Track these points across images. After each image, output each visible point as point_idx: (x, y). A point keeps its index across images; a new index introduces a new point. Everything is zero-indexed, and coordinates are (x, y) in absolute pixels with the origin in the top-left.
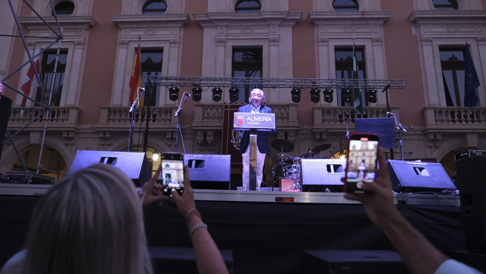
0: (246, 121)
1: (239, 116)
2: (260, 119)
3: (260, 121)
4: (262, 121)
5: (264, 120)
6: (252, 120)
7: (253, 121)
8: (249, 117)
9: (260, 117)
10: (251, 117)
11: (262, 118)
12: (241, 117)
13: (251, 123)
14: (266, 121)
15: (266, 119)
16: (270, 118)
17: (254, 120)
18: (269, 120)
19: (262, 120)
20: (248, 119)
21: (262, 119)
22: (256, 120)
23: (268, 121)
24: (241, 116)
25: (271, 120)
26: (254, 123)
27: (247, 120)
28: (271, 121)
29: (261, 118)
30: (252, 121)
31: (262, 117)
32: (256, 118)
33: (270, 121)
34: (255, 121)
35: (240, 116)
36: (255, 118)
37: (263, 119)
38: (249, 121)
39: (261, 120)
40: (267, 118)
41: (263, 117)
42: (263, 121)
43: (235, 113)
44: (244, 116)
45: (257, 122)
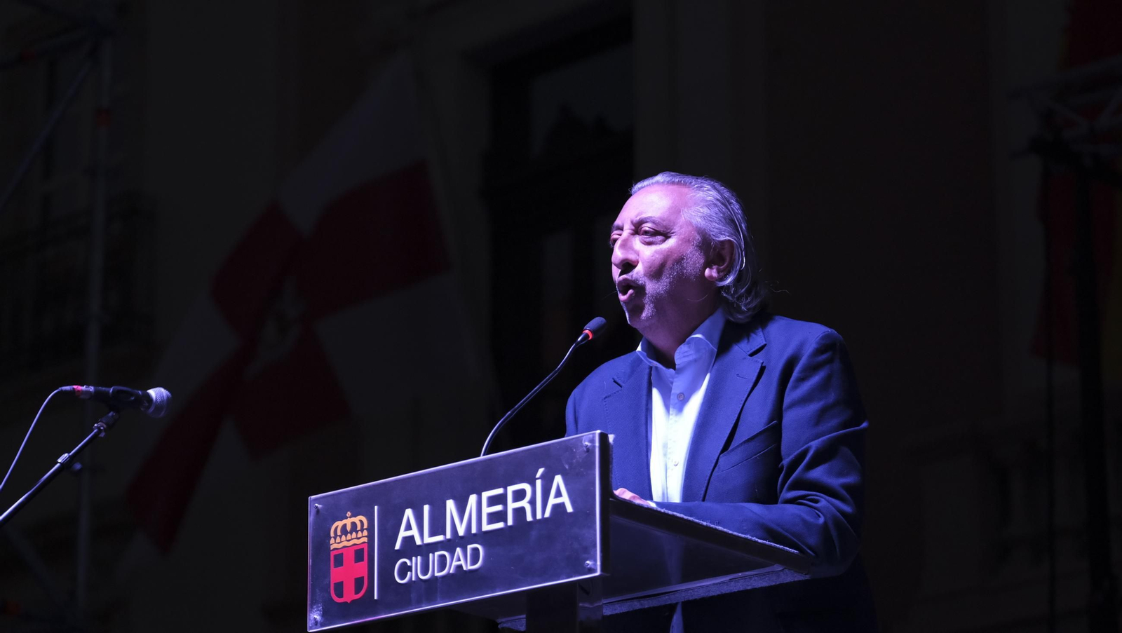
0: (389, 556)
1: (339, 524)
2: (486, 510)
3: (486, 527)
4: (500, 525)
5: (520, 512)
6: (433, 534)
7: (440, 538)
8: (409, 513)
9: (486, 495)
10: (426, 508)
11: (501, 499)
12: (354, 524)
13: (425, 570)
14: (529, 518)
15: (533, 502)
16: (558, 479)
17: (444, 534)
18: (552, 501)
19: (502, 516)
20: (403, 533)
21: (499, 508)
22: (461, 531)
23: (547, 515)
24: (357, 520)
25: (565, 499)
26: (442, 562)
28: (570, 509)
29: (493, 501)
30: (433, 547)
31: (500, 491)
32: (461, 509)
33: (559, 508)
34: (450, 546)
35: (348, 522)
36: (450, 505)
37: (512, 506)
39: (493, 518)
40: (539, 483)
41: (511, 489)
42: (510, 522)
43: (317, 505)
44: (376, 507)
45: (470, 547)
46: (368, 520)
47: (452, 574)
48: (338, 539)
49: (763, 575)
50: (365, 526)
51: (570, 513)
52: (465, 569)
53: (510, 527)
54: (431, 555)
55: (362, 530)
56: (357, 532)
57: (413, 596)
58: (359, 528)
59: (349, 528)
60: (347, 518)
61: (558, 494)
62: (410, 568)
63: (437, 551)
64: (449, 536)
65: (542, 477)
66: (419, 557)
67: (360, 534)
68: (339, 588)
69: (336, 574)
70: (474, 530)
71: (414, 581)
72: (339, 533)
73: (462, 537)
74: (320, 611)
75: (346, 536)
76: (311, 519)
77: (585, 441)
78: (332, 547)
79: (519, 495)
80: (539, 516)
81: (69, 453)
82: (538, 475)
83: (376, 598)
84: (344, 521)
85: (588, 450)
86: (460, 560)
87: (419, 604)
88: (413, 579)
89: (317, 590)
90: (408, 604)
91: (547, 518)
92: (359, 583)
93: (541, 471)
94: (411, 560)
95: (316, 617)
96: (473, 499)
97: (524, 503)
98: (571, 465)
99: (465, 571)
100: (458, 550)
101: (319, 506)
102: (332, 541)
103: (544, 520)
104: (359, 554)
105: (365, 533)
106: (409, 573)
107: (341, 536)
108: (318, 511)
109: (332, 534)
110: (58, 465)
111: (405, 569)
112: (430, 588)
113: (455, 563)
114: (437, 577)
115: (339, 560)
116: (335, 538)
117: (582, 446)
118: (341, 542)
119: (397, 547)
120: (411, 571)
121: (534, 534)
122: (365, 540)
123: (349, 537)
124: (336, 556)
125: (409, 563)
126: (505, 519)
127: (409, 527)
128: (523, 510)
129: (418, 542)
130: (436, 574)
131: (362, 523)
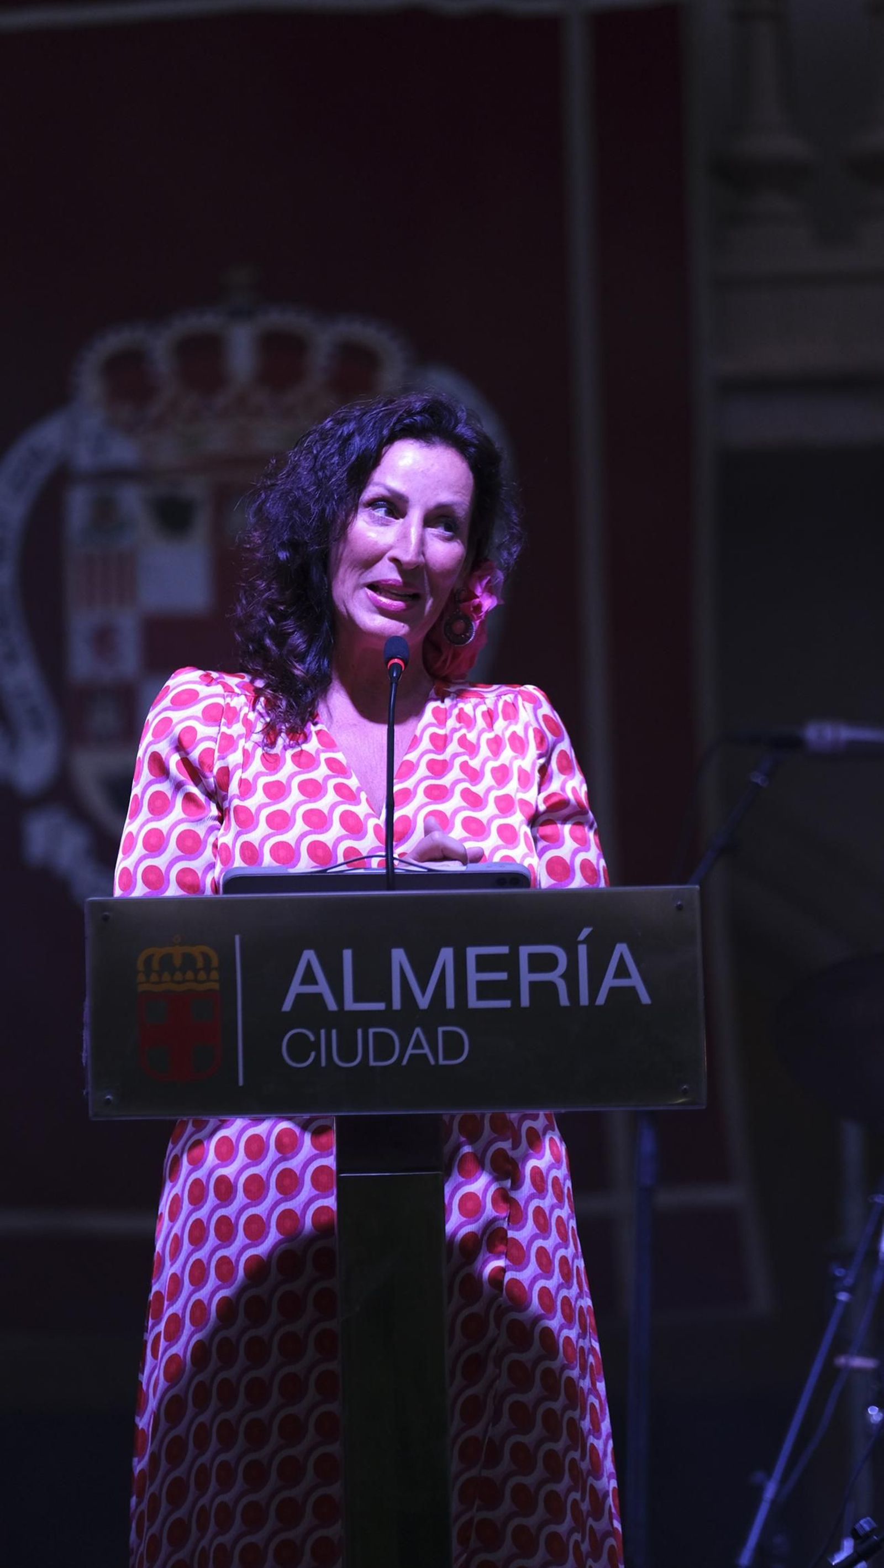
0: (269, 1021)
1: (158, 951)
2: (473, 977)
3: (473, 1002)
4: (504, 1004)
5: (543, 991)
6: (357, 999)
7: (380, 1006)
8: (309, 955)
9: (472, 953)
10: (348, 954)
11: (509, 963)
12: (189, 958)
13: (348, 1051)
14: (564, 1001)
15: (571, 976)
16: (621, 949)
17: (387, 997)
18: (609, 981)
19: (510, 989)
20: (296, 988)
21: (503, 976)
22: (423, 1002)
23: (601, 1000)
24: (196, 950)
25: (635, 980)
26: (384, 1046)
27: (287, 1006)
28: (645, 998)
29: (484, 963)
30: (367, 1019)
31: (504, 950)
32: (423, 969)
33: (622, 996)
34: (402, 1021)
35: (177, 951)
36: (399, 956)
37: (526, 977)
38: (310, 1003)
39: (485, 990)
40: (582, 950)
41: (525, 951)
42: (525, 1001)
44: (237, 937)
45: (441, 1030)
46: (218, 954)
47: (406, 1068)
48: (154, 977)
50: (215, 962)
51: (647, 1005)
52: (432, 1061)
53: (526, 1009)
54: (360, 1032)
56: (196, 971)
58: (200, 964)
59: (178, 961)
60: (174, 944)
61: (622, 971)
62: (316, 1046)
63: (373, 1026)
64: (397, 1004)
65: (588, 941)
66: (333, 1032)
67: (202, 975)
68: (158, 1057)
70: (450, 1003)
71: (324, 1069)
72: (155, 965)
73: (425, 1012)
74: (116, 1089)
75: (172, 974)
76: (89, 930)
77: (674, 899)
78: (140, 989)
79: (543, 963)
80: (584, 1000)
82: (582, 937)
83: (241, 1083)
84: (167, 949)
86: (418, 1046)
88: (323, 1063)
89: (109, 1054)
91: (600, 1007)
92: (202, 1054)
93: (586, 932)
94: (317, 1035)
95: (108, 1096)
96: (446, 955)
97: (554, 976)
98: (646, 932)
99: (433, 1067)
100: (418, 1032)
101: (111, 915)
102: (141, 978)
103: (593, 1008)
105: (215, 975)
106: (313, 1054)
107: (160, 973)
108: (107, 923)
109: (140, 966)
111: (300, 1048)
112: (363, 1083)
113: (411, 1051)
114: (373, 1069)
116: (147, 974)
117: (669, 906)
118: (161, 982)
120: (318, 1051)
121: (574, 1026)
123: (178, 976)
125: (312, 1038)
126: (516, 997)
127: (309, 978)
128: (552, 986)
129: (332, 1005)
130: (372, 1063)
131: (206, 957)
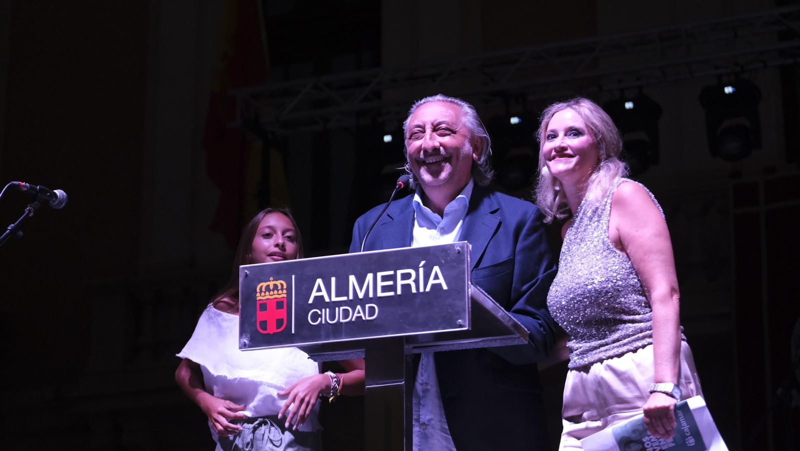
0: (303, 308)
1: (264, 284)
2: (380, 284)
3: (380, 294)
4: (392, 294)
5: (406, 287)
6: (337, 296)
7: (345, 298)
8: (319, 281)
9: (380, 275)
10: (333, 279)
11: (393, 278)
12: (276, 286)
13: (332, 317)
14: (414, 290)
15: (417, 281)
16: (436, 269)
17: (348, 295)
18: (431, 281)
19: (393, 288)
20: (314, 294)
21: (391, 283)
22: (361, 295)
23: (428, 289)
24: (278, 283)
25: (441, 281)
26: (346, 314)
28: (445, 287)
29: (384, 278)
30: (339, 304)
31: (392, 273)
32: (361, 282)
33: (436, 287)
34: (353, 303)
35: (271, 284)
36: (352, 279)
37: (400, 282)
38: (320, 299)
39: (385, 289)
40: (421, 270)
41: (399, 272)
42: (399, 292)
43: (246, 271)
44: (293, 276)
45: (367, 306)
46: (286, 283)
47: (354, 322)
48: (263, 294)
49: (502, 339)
50: (285, 287)
51: (446, 290)
52: (364, 318)
53: (399, 295)
54: (337, 309)
55: (282, 289)
56: (278, 290)
57: (323, 333)
58: (280, 287)
59: (271, 287)
60: (270, 281)
61: (436, 277)
62: (321, 316)
63: (342, 306)
64: (351, 297)
65: (423, 266)
66: (328, 310)
67: (280, 292)
68: (264, 324)
69: (260, 316)
70: (371, 295)
71: (324, 324)
72: (263, 290)
73: (361, 299)
74: (248, 338)
75: (269, 292)
76: (241, 280)
77: (457, 247)
78: (258, 299)
79: (406, 276)
80: (421, 290)
81: (14, 224)
82: (421, 265)
83: (293, 332)
84: (268, 283)
85: (459, 252)
86: (358, 313)
87: (328, 338)
88: (323, 322)
89: (246, 325)
90: (319, 338)
91: (428, 292)
92: (279, 322)
93: (423, 263)
94: (321, 311)
95: (245, 341)
96: (370, 276)
97: (410, 281)
98: (446, 261)
99: (364, 321)
100: (359, 307)
101: (248, 272)
102: (258, 294)
103: (425, 293)
104: (279, 304)
105: (285, 291)
106: (320, 319)
107: (265, 292)
108: (247, 275)
109: (258, 290)
110: (9, 230)
111: (315, 317)
112: (337, 329)
113: (356, 315)
114: (342, 323)
115: (264, 305)
116: (260, 293)
117: (455, 250)
118: (265, 296)
119: (311, 301)
120: (322, 318)
121: (418, 300)
122: (285, 296)
123: (272, 293)
124: (261, 305)
125: (319, 313)
126: (395, 290)
127: (319, 290)
128: (409, 286)
129: (327, 299)
130: (341, 321)
131: (282, 285)
